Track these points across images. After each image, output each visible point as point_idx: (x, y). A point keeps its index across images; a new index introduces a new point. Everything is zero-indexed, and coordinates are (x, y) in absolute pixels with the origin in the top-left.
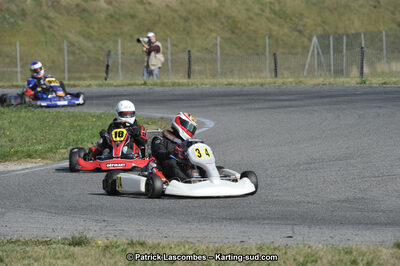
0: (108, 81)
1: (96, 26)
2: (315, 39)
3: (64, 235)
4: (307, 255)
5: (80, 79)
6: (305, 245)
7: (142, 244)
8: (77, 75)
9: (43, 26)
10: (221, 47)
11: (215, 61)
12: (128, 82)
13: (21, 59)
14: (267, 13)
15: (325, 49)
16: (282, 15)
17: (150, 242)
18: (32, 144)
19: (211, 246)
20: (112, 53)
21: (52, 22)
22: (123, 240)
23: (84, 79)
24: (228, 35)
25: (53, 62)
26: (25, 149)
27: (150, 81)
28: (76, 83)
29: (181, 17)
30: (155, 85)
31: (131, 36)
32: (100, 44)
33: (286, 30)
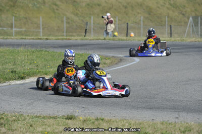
0: (86, 37)
1: (80, 10)
2: (191, 18)
3: (63, 114)
4: (186, 127)
5: (72, 36)
6: (185, 122)
7: (102, 120)
8: (71, 34)
9: (54, 9)
10: (143, 22)
11: (140, 28)
12: (96, 38)
13: (42, 25)
14: (167, 5)
15: (196, 24)
16: (175, 6)
17: (106, 118)
18: (47, 68)
19: (137, 122)
20: (88, 23)
21: (58, 7)
22: (93, 118)
23: (74, 36)
24: (147, 15)
25: (59, 27)
26: (44, 71)
27: (107, 38)
28: (70, 38)
29: (123, 6)
30: (110, 40)
31: (98, 15)
32: (82, 18)
33: (176, 14)
